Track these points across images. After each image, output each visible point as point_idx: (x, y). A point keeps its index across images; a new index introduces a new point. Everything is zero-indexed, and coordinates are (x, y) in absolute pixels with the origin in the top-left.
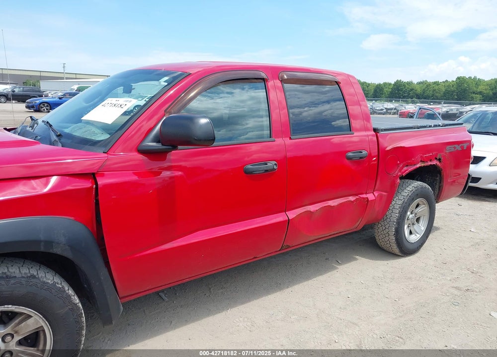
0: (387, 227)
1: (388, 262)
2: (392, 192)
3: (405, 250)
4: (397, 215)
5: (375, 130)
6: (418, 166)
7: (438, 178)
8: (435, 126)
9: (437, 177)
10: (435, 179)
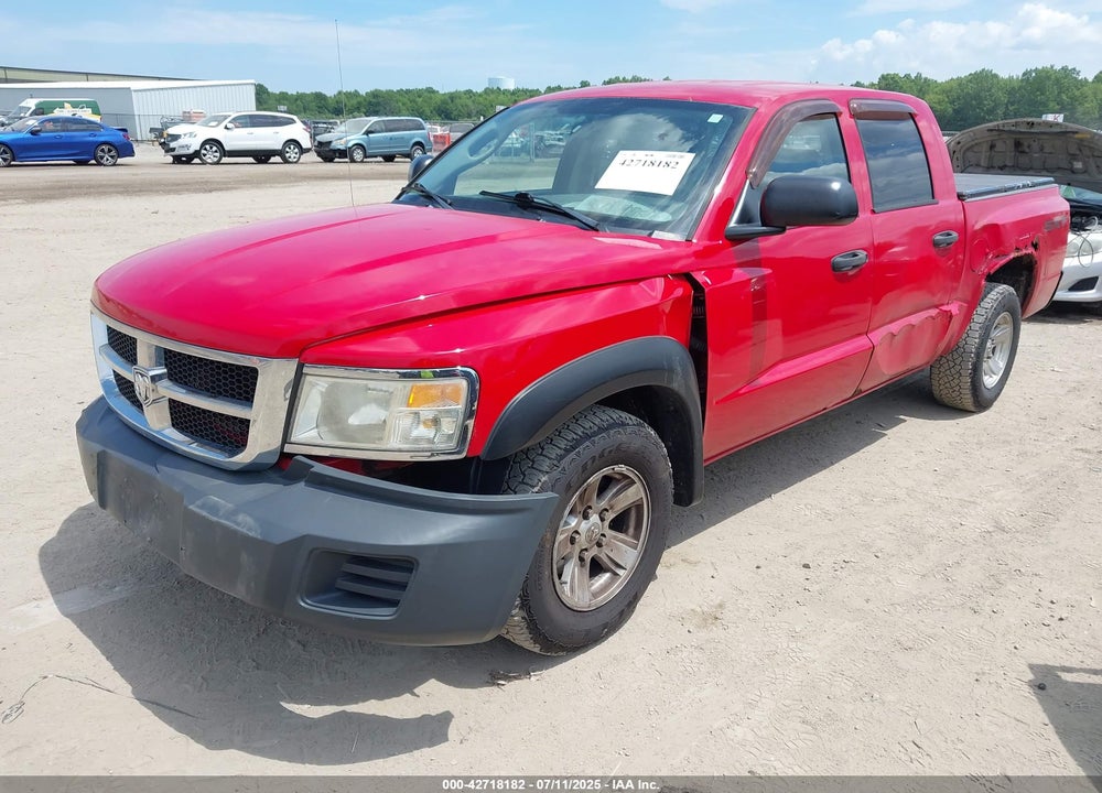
0: (958, 362)
1: (957, 421)
2: (973, 302)
3: (981, 401)
4: (977, 341)
5: (960, 197)
6: (1012, 256)
7: (1023, 278)
8: (1024, 187)
9: (1022, 275)
10: (1017, 280)
